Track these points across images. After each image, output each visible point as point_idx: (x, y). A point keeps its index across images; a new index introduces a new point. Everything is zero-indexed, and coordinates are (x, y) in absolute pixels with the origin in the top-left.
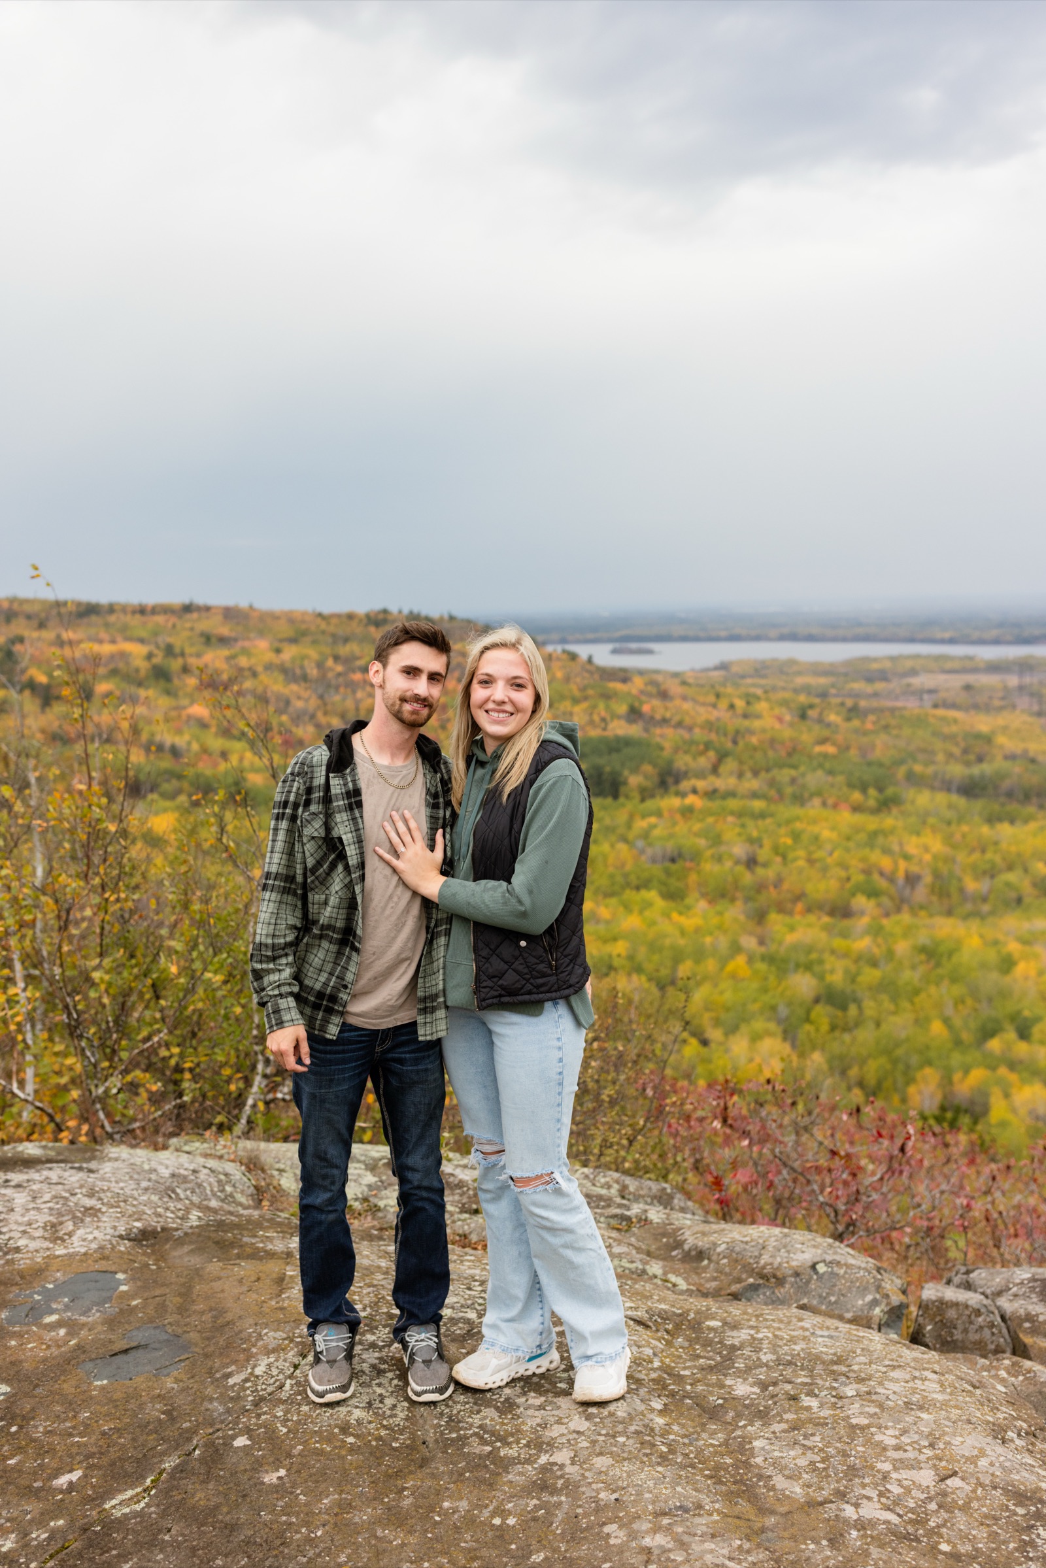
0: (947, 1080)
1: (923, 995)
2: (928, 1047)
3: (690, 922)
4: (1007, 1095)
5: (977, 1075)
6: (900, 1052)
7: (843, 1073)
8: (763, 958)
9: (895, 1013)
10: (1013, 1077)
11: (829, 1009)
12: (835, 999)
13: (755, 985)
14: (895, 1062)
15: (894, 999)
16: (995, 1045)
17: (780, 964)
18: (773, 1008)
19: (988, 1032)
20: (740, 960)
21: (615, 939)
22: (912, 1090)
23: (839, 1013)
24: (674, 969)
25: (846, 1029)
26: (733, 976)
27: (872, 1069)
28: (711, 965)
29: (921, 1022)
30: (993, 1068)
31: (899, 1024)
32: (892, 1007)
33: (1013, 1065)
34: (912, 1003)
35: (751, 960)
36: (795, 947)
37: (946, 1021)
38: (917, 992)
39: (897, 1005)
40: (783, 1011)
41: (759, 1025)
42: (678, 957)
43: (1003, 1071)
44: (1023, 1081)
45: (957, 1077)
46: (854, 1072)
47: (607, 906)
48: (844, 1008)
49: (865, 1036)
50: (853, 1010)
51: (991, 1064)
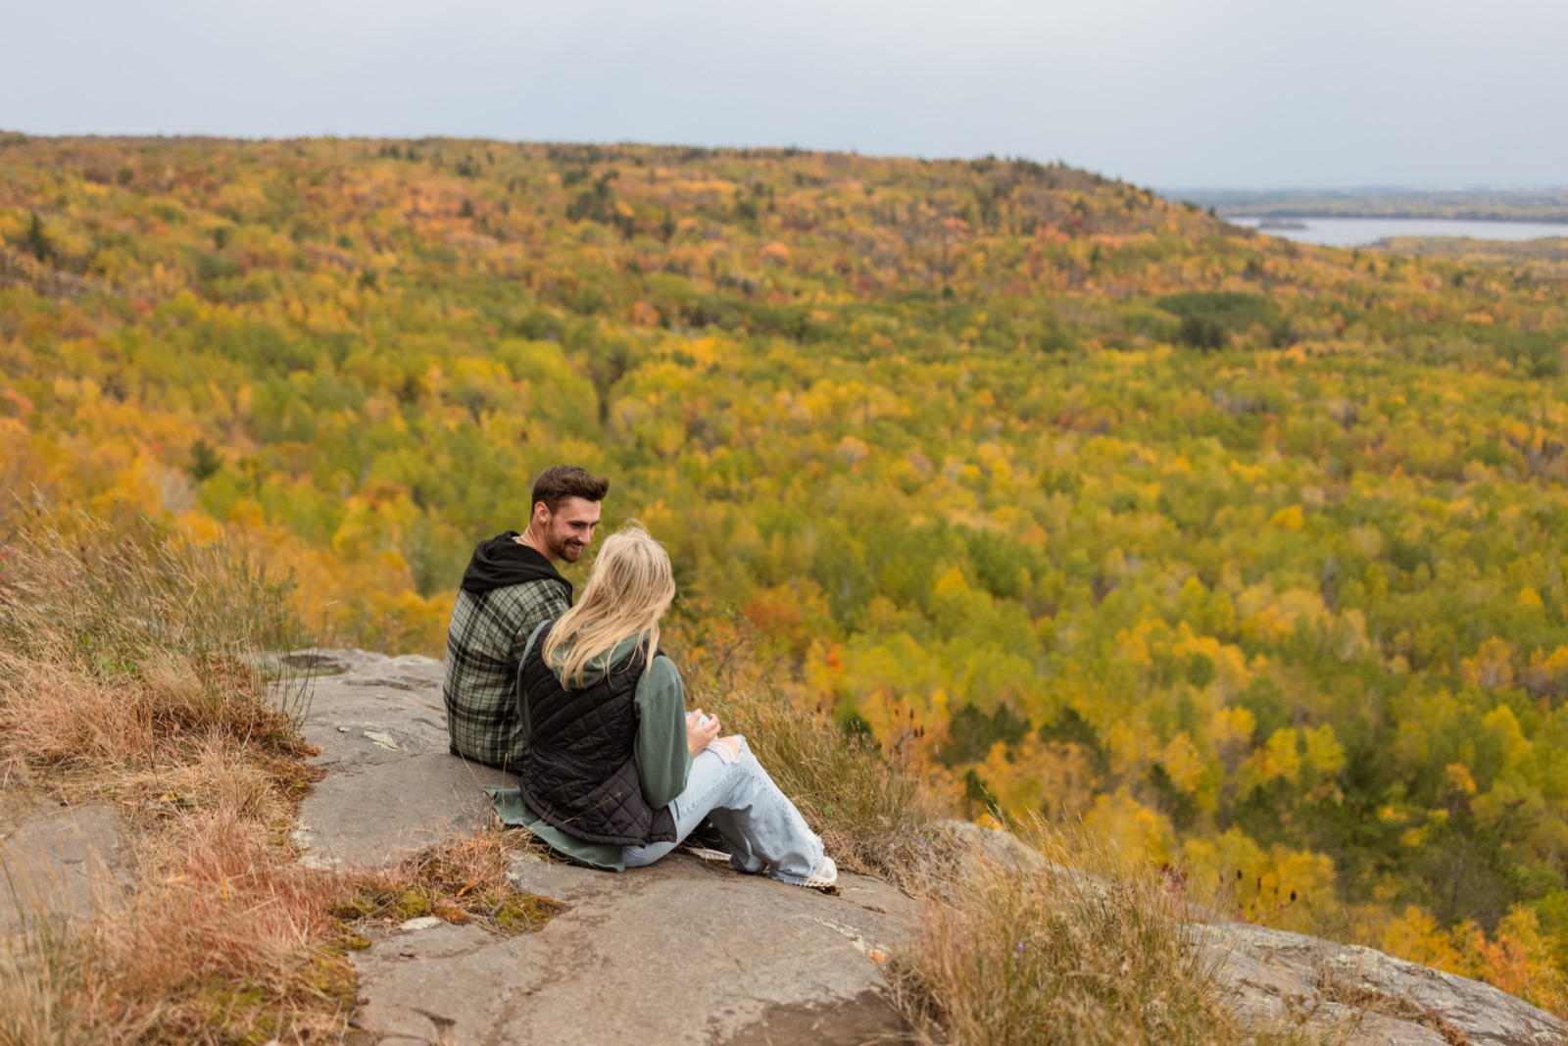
0: (1524, 655)
1: (1522, 561)
2: (1508, 617)
3: (1249, 472)
5: (1565, 654)
6: (1469, 618)
7: (1388, 637)
8: (1326, 511)
9: (1475, 579)
11: (1391, 568)
12: (1402, 558)
13: (1305, 537)
14: (1461, 630)
15: (1480, 564)
17: (1343, 517)
18: (1320, 563)
20: (1295, 511)
21: (1148, 481)
22: (1470, 663)
23: (1405, 575)
24: (1211, 515)
25: (1410, 589)
26: (1281, 527)
27: (1426, 638)
28: (1258, 511)
29: (1512, 590)
31: (1480, 591)
32: (1475, 571)
34: (1504, 570)
35: (1308, 510)
36: (1369, 503)
37: (1544, 593)
38: (1513, 556)
39: (1482, 570)
40: (1330, 565)
41: (1288, 577)
42: (1218, 501)
45: (1537, 654)
46: (1403, 637)
47: (1154, 449)
48: (1410, 567)
49: (1426, 601)
50: (1422, 571)
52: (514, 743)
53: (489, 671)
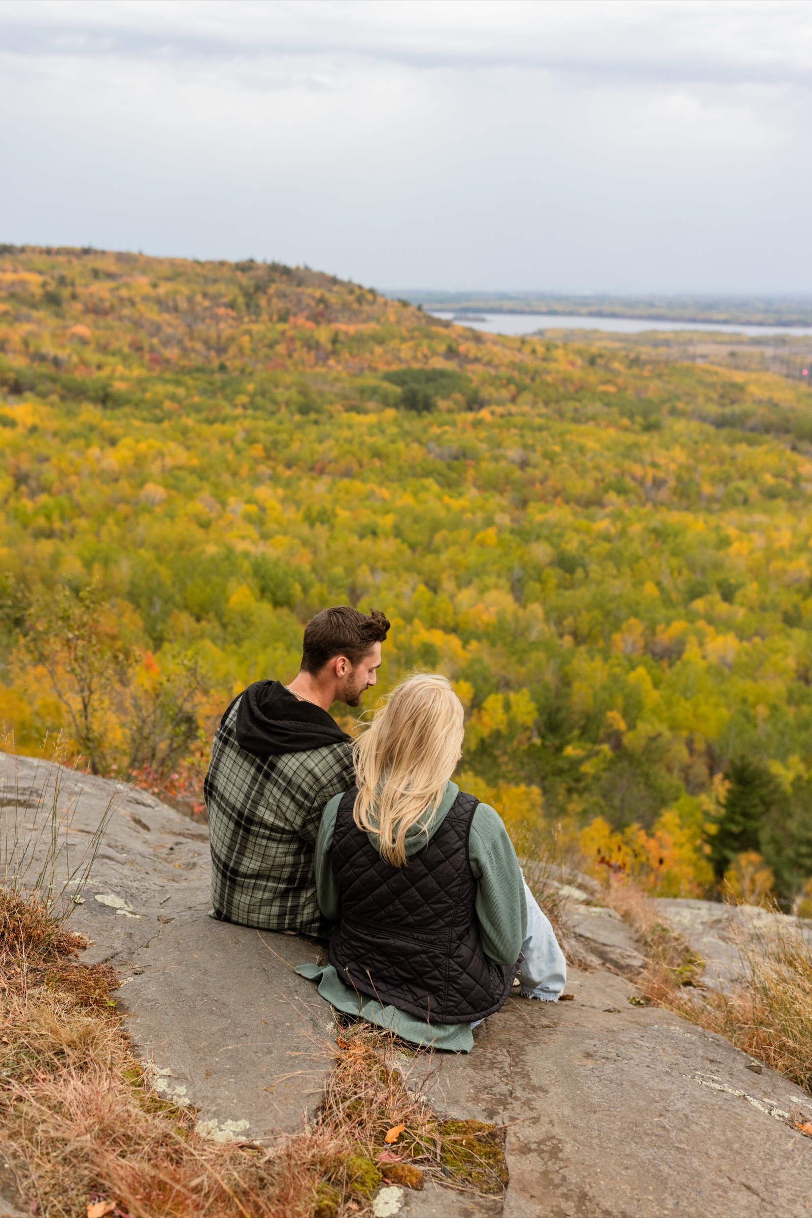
0: (651, 629)
1: (644, 563)
2: (638, 603)
3: (457, 504)
4: (701, 644)
5: (678, 626)
6: (612, 606)
7: (559, 623)
8: (512, 532)
9: (615, 577)
10: (710, 630)
11: (559, 571)
12: (566, 564)
13: (499, 551)
14: (607, 614)
15: (618, 566)
16: (699, 605)
17: (524, 535)
18: (510, 570)
19: (695, 593)
20: (491, 532)
21: (387, 512)
22: (617, 637)
23: (568, 576)
24: (431, 537)
25: (572, 586)
26: (482, 544)
27: (585, 620)
28: (464, 534)
29: (638, 584)
30: (692, 622)
31: (618, 585)
32: (615, 572)
33: (710, 621)
34: (632, 569)
35: (500, 531)
36: (541, 525)
37: (658, 584)
38: (637, 559)
39: (619, 570)
40: (517, 571)
41: (490, 580)
42: (436, 527)
43: (701, 624)
44: (718, 632)
45: (660, 628)
46: (568, 622)
47: (387, 488)
48: (572, 570)
49: (584, 594)
50: (579, 573)
51: (692, 618)
52: (304, 906)
53: (280, 841)
